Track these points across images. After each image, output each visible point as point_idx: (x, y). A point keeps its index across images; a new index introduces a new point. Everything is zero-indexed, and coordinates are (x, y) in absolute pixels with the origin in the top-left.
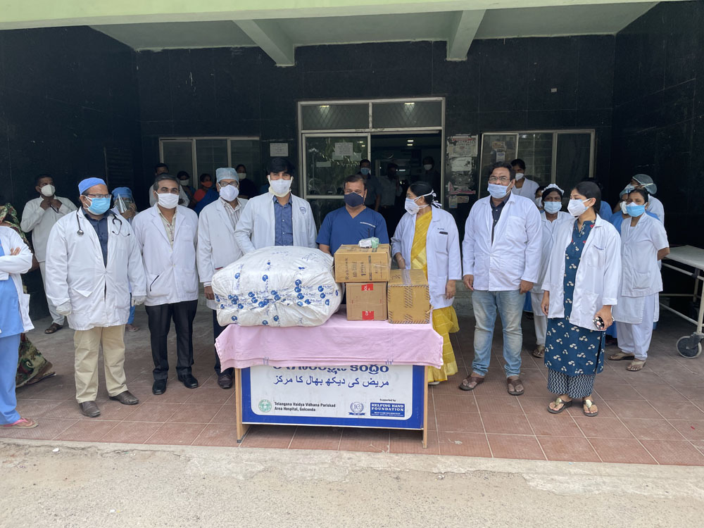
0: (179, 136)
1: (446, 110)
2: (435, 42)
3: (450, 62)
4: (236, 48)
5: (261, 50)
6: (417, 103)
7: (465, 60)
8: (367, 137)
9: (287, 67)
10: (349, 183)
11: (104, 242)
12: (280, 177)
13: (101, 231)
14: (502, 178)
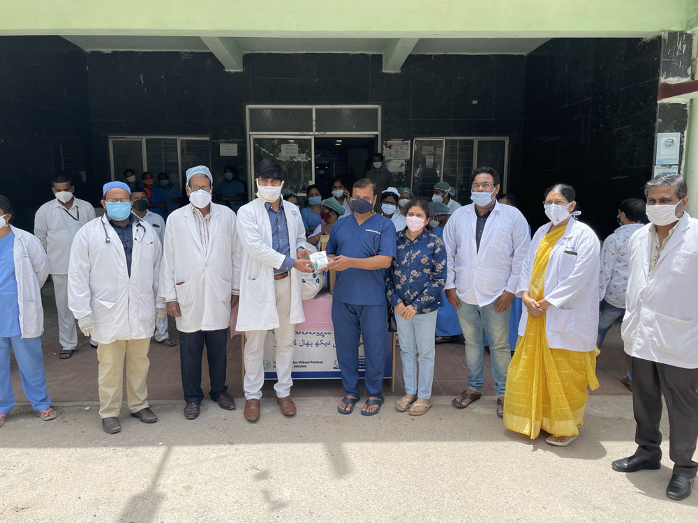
0: (128, 135)
1: (382, 118)
2: (373, 55)
3: (386, 73)
4: (186, 52)
5: (211, 55)
6: (356, 109)
7: (398, 72)
8: (310, 140)
9: (236, 73)
10: (358, 189)
11: (128, 251)
12: (269, 183)
13: (126, 238)
14: (485, 184)
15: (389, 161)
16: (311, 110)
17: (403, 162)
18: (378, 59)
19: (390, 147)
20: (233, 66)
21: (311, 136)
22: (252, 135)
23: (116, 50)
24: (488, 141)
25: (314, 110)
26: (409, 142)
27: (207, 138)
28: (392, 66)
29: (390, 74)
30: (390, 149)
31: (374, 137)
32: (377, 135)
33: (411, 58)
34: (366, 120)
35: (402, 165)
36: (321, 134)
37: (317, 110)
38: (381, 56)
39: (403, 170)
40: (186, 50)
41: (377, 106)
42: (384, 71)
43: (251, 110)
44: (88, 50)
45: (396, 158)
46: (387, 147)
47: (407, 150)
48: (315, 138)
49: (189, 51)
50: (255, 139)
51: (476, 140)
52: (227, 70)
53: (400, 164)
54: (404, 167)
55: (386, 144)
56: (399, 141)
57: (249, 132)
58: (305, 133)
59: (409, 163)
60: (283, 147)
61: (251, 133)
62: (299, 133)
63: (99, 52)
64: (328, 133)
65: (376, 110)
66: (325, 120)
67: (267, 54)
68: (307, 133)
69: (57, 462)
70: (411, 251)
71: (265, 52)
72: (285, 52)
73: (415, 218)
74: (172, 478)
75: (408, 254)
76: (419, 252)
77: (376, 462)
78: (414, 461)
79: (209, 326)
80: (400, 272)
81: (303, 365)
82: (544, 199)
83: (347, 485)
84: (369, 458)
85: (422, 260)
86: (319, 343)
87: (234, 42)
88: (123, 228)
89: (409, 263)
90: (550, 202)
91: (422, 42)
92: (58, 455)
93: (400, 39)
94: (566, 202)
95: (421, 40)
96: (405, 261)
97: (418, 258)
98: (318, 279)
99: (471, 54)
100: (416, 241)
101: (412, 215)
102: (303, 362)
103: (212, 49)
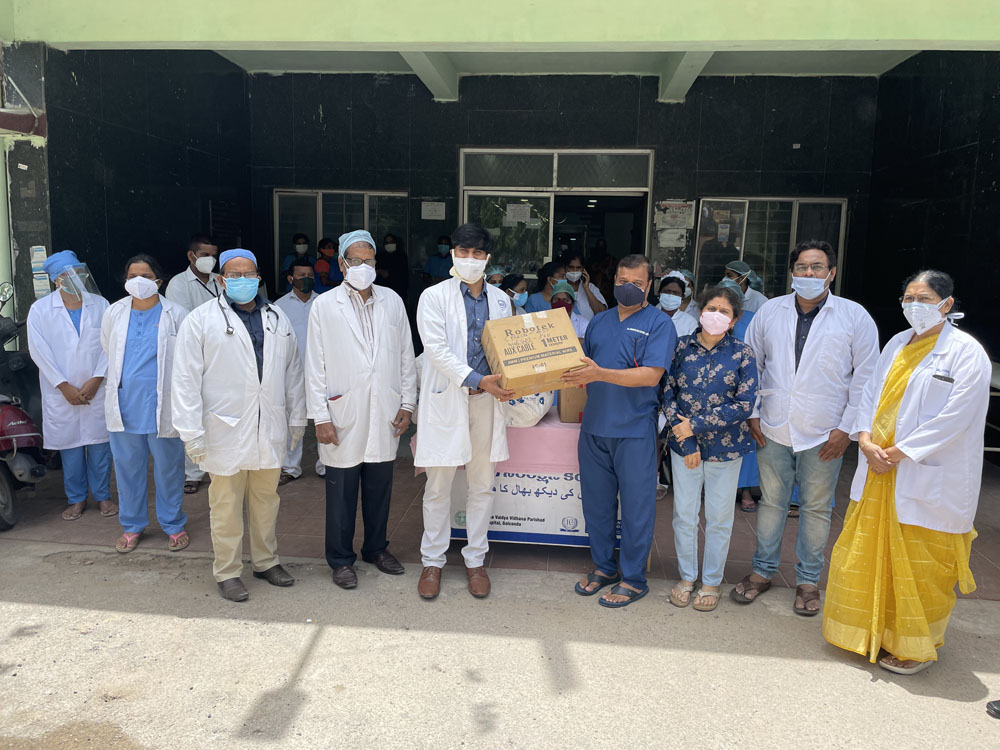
0: (301, 188)
1: (655, 167)
2: (644, 77)
3: (663, 104)
4: (382, 75)
5: (415, 79)
6: (617, 156)
7: (682, 101)
8: (549, 198)
9: (449, 103)
10: (625, 269)
11: (258, 345)
12: (470, 254)
13: (255, 328)
14: (815, 266)
15: (662, 230)
16: (551, 156)
17: (684, 232)
18: (652, 83)
19: (664, 211)
20: (445, 93)
21: (550, 193)
22: (467, 191)
23: (289, 71)
24: (815, 205)
25: (556, 156)
26: (694, 203)
27: (404, 195)
28: (673, 92)
29: (669, 105)
30: (665, 213)
31: (641, 195)
32: (646, 193)
33: (700, 81)
34: (631, 171)
35: (682, 236)
36: (565, 191)
37: (560, 156)
38: (658, 78)
39: (683, 244)
40: (381, 72)
41: (648, 151)
42: (660, 100)
43: (467, 156)
44: (252, 72)
45: (672, 226)
46: (660, 210)
47: (690, 214)
48: (556, 197)
49: (386, 73)
50: (470, 197)
51: (797, 202)
52: (436, 100)
53: (678, 236)
54: (684, 240)
55: (658, 206)
56: (679, 202)
57: (462, 187)
58: (541, 189)
59: (691, 235)
60: (510, 207)
61: (466, 188)
62: (533, 189)
63: (266, 74)
64: (575, 189)
65: (647, 157)
66: (573, 171)
67: (493, 76)
68: (545, 189)
69: (167, 635)
70: (708, 366)
71: (491, 74)
72: (519, 74)
73: (717, 314)
74: (318, 671)
75: (702, 370)
76: (720, 366)
77: (613, 676)
78: (672, 678)
79: (374, 456)
80: (690, 396)
81: (516, 521)
82: (902, 294)
83: (567, 706)
84: (602, 668)
85: (726, 379)
86: (541, 491)
87: (449, 59)
88: (249, 314)
89: (705, 384)
90: (911, 299)
91: (719, 57)
92: (171, 625)
93: (684, 53)
94: (937, 298)
95: (717, 54)
96: (699, 380)
97: (720, 376)
98: (542, 399)
99: (794, 75)
100: (715, 351)
101: (714, 309)
102: (516, 518)
103: (416, 70)
